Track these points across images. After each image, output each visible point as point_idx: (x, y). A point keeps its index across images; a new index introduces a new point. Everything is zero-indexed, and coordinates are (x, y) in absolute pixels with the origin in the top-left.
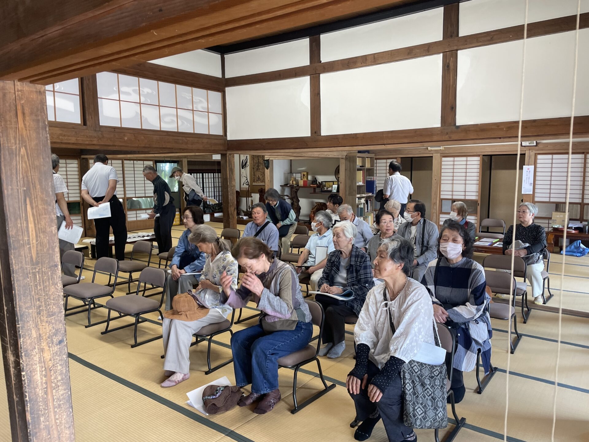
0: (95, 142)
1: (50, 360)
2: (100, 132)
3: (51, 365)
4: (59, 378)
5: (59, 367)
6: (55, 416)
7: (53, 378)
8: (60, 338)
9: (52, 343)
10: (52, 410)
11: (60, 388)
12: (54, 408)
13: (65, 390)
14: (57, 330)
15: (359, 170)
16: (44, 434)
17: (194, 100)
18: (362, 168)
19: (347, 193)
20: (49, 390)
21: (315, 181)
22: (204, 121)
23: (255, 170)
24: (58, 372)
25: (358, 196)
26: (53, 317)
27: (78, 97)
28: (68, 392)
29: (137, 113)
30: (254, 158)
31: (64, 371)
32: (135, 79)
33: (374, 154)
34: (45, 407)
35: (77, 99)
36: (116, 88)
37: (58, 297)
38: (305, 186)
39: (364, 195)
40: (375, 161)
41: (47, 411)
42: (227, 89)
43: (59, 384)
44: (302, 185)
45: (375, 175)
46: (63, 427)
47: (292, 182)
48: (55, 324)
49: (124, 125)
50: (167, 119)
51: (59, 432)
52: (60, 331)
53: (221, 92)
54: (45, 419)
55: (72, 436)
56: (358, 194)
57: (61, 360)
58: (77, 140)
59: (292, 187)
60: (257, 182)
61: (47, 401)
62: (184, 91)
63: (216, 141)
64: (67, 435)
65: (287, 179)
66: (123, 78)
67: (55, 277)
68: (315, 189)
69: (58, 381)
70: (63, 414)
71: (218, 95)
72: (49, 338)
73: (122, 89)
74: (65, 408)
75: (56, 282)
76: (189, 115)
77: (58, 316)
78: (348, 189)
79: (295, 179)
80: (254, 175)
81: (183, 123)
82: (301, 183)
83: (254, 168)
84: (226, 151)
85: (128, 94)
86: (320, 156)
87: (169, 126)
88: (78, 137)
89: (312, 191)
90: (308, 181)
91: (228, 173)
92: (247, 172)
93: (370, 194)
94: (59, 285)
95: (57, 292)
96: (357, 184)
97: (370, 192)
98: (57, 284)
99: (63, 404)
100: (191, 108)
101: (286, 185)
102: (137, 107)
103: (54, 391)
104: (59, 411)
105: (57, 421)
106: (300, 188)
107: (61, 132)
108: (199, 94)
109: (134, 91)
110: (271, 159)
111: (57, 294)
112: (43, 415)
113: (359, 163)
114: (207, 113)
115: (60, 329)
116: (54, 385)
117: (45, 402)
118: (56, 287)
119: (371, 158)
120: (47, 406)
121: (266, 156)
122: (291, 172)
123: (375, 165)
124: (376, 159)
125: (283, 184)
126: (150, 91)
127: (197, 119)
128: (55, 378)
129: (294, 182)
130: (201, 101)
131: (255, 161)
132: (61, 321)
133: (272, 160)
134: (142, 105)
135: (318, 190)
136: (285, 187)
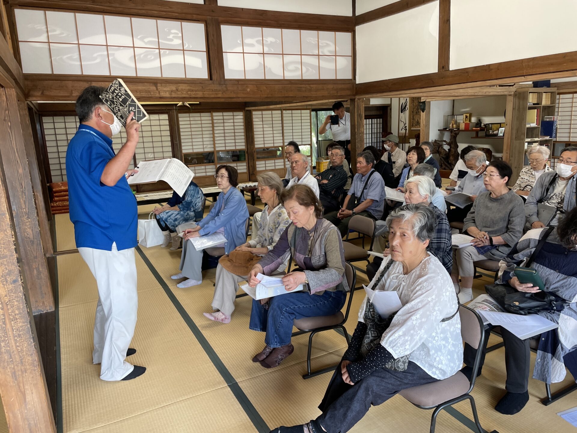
0: (220, 96)
1: (6, 296)
2: (225, 85)
3: (7, 300)
4: (17, 312)
5: (16, 303)
6: (16, 343)
7: (10, 311)
8: (14, 278)
9: (7, 282)
10: (12, 338)
11: (18, 320)
12: (14, 337)
13: (23, 323)
14: (10, 271)
15: (530, 108)
16: (6, 357)
17: (320, 44)
18: (535, 106)
19: (514, 137)
20: (7, 321)
21: (479, 123)
22: (332, 66)
23: (415, 113)
24: (15, 307)
25: (529, 140)
26: (5, 259)
27: (205, 53)
28: (27, 324)
29: (260, 63)
30: (413, 101)
31: (22, 307)
32: (259, 29)
33: (556, 88)
34: (5, 334)
35: (205, 55)
36: (240, 41)
37: (8, 242)
38: (467, 129)
39: (536, 139)
40: (558, 96)
41: (7, 339)
42: (357, 28)
43: (17, 317)
44: (463, 129)
45: (556, 114)
46: (25, 353)
47: (453, 125)
48: (8, 265)
49: (248, 77)
50: (291, 67)
51: (21, 357)
52: (14, 272)
53: (351, 32)
54: (5, 344)
55: (35, 362)
56: (527, 137)
57: (17, 297)
58: (203, 94)
59: (451, 131)
60: (416, 127)
61: (6, 330)
62: (309, 36)
63: (343, 86)
64: (30, 361)
65: (447, 123)
66: (247, 29)
67: (4, 224)
68: (477, 132)
69: (15, 315)
70: (23, 343)
71: (349, 35)
72: (2, 277)
73: (247, 41)
74: (25, 338)
75: (5, 229)
76: (313, 61)
77: (10, 259)
78: (514, 132)
79: (456, 122)
80: (413, 119)
81: (308, 70)
82: (462, 127)
83: (413, 112)
84: (355, 95)
85: (252, 45)
86: (476, 94)
87: (292, 74)
88: (205, 91)
89: (474, 134)
90: (471, 125)
91: (356, 119)
92: (406, 116)
93: (548, 138)
94: (8, 231)
95: (7, 237)
96: (528, 126)
97: (546, 135)
98: (6, 230)
99: (22, 334)
100: (316, 52)
101: (445, 129)
102: (260, 58)
103: (13, 322)
104: (20, 340)
105: (18, 348)
106: (461, 132)
107: (188, 88)
108: (326, 37)
109: (257, 42)
110: (427, 100)
111: (7, 239)
112: (3, 341)
113: (532, 99)
114: (334, 57)
115: (13, 270)
116: (12, 317)
117: (4, 330)
118: (6, 233)
119: (551, 92)
120: (7, 334)
121: (422, 98)
122: (453, 115)
123: (557, 101)
124: (559, 94)
125: (442, 128)
126: (273, 40)
127: (323, 64)
128: (12, 312)
129: (455, 126)
130: (328, 45)
131: (415, 104)
132: (14, 263)
133: (429, 102)
134: (265, 55)
135: (481, 134)
136: (444, 132)
